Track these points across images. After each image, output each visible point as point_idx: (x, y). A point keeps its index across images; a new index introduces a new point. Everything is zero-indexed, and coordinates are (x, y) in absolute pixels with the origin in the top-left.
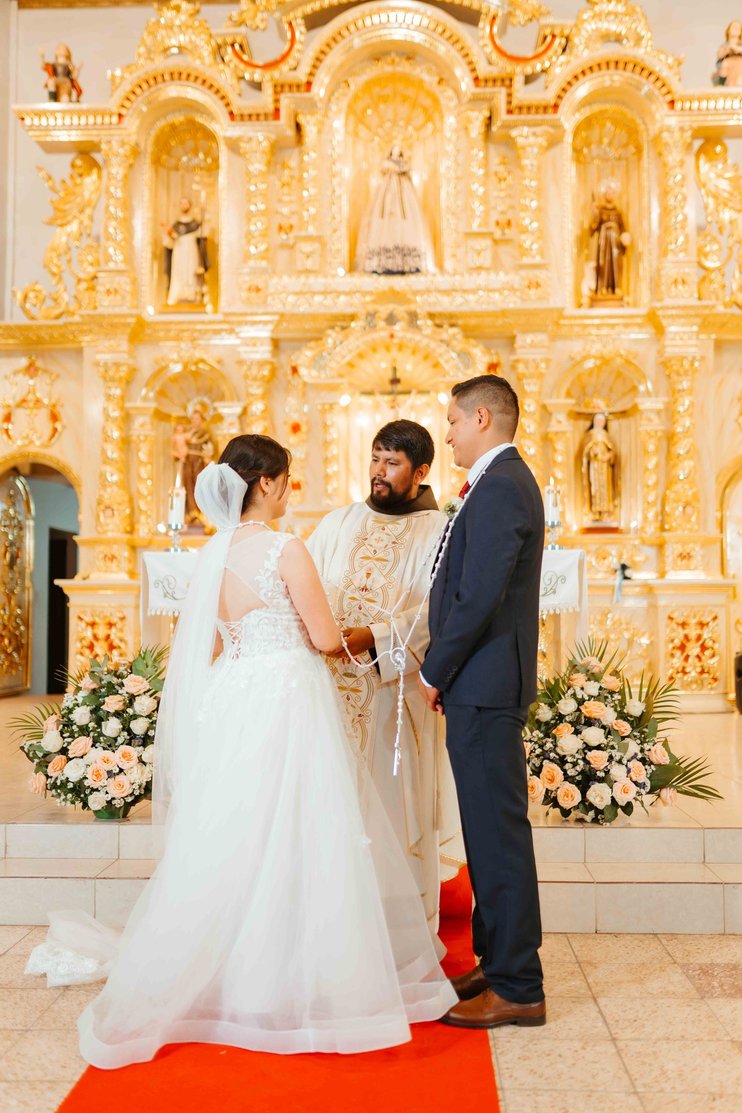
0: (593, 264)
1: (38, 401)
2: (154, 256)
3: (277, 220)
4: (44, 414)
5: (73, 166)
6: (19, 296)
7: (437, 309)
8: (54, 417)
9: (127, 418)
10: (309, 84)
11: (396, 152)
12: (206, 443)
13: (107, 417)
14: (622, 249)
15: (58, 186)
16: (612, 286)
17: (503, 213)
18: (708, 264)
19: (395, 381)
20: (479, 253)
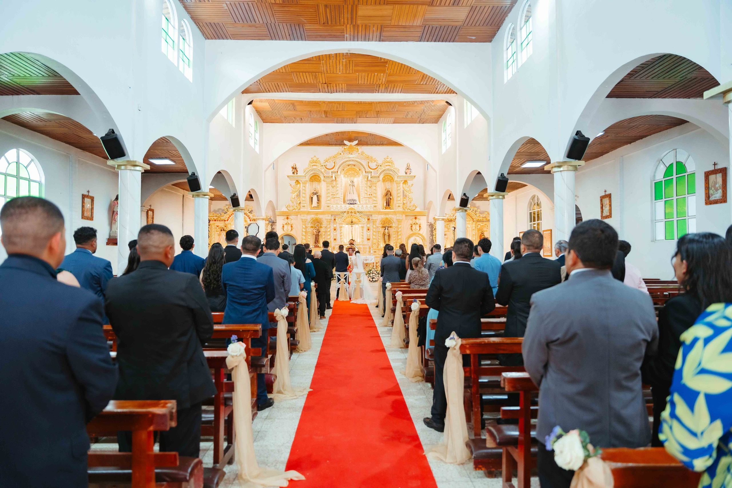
0: (386, 201)
1: (289, 224)
2: (310, 198)
3: (331, 193)
4: (290, 226)
5: (295, 183)
6: (286, 206)
7: (359, 210)
8: (292, 227)
9: (306, 227)
10: (337, 172)
11: (352, 181)
12: (319, 232)
13: (303, 228)
14: (391, 199)
15: (293, 187)
16: (389, 205)
17: (370, 193)
18: (404, 202)
19: (352, 222)
20: (366, 200)
